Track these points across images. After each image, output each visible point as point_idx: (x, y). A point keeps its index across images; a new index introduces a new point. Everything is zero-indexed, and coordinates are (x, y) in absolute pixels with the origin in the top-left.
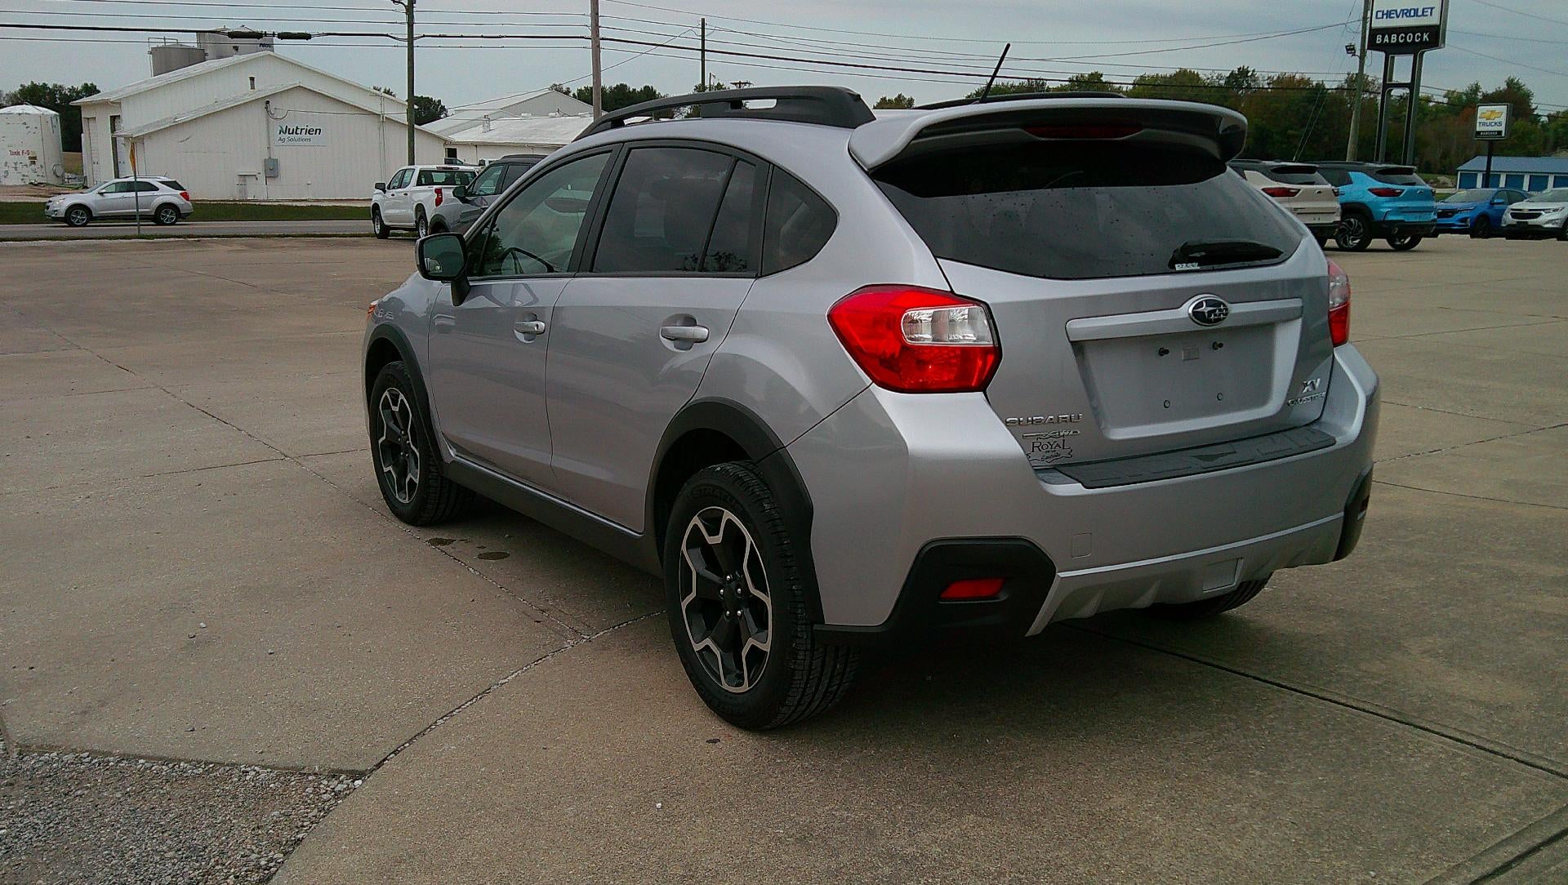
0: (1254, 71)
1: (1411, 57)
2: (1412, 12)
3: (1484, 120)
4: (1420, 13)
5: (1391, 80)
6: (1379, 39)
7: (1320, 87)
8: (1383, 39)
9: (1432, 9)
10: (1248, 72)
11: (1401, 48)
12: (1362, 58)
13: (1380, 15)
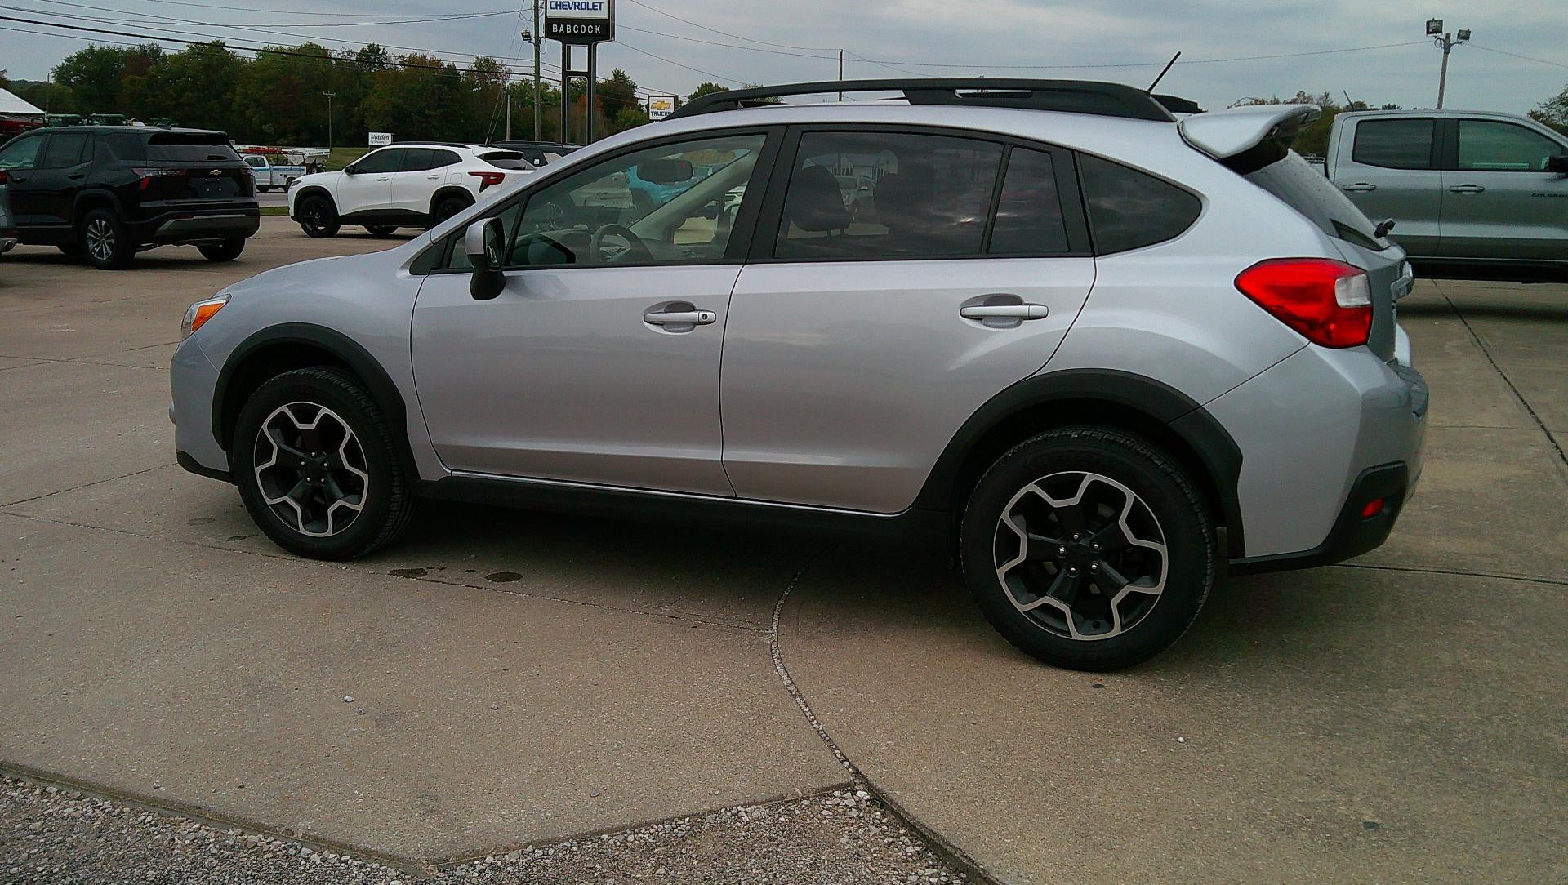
0: (384, 49)
1: (586, 48)
2: (583, 5)
3: (655, 110)
4: (590, 7)
5: (569, 68)
6: (555, 28)
7: (452, 69)
8: (559, 29)
9: (601, 3)
10: (379, 50)
11: (579, 39)
12: (537, 45)
13: (554, 5)
